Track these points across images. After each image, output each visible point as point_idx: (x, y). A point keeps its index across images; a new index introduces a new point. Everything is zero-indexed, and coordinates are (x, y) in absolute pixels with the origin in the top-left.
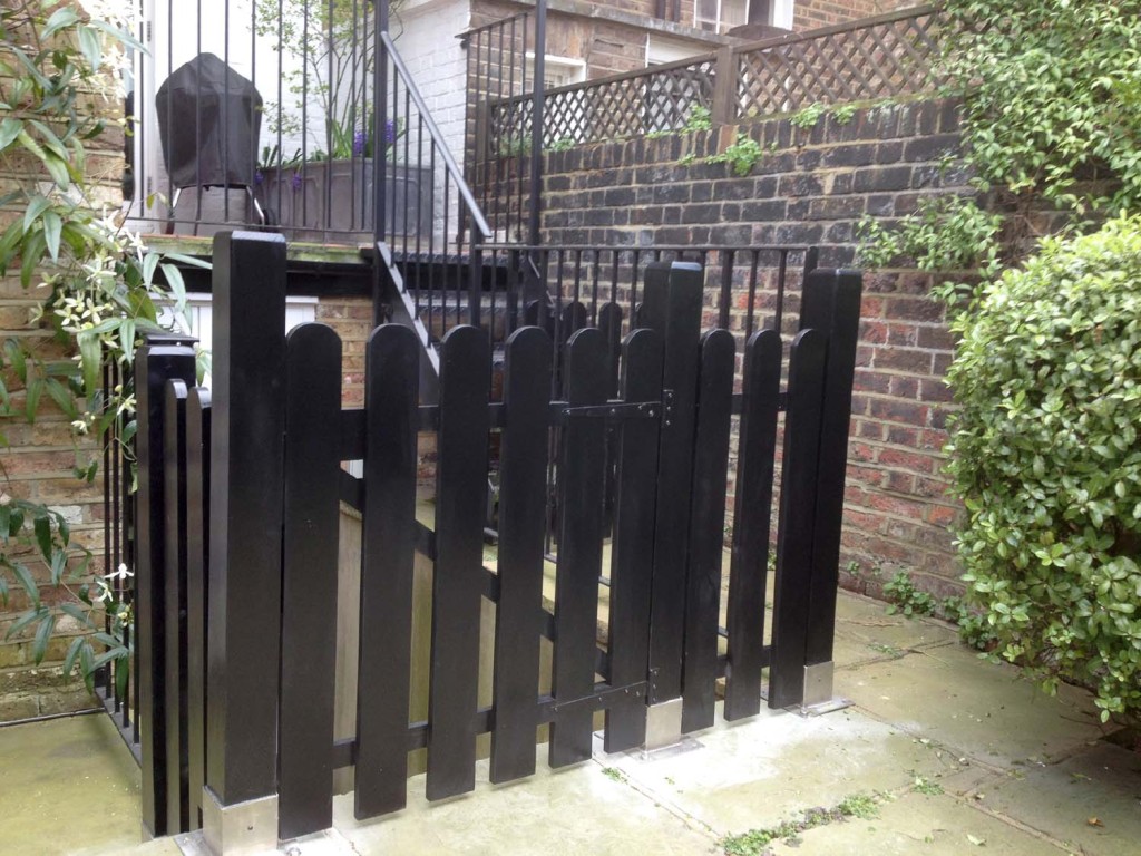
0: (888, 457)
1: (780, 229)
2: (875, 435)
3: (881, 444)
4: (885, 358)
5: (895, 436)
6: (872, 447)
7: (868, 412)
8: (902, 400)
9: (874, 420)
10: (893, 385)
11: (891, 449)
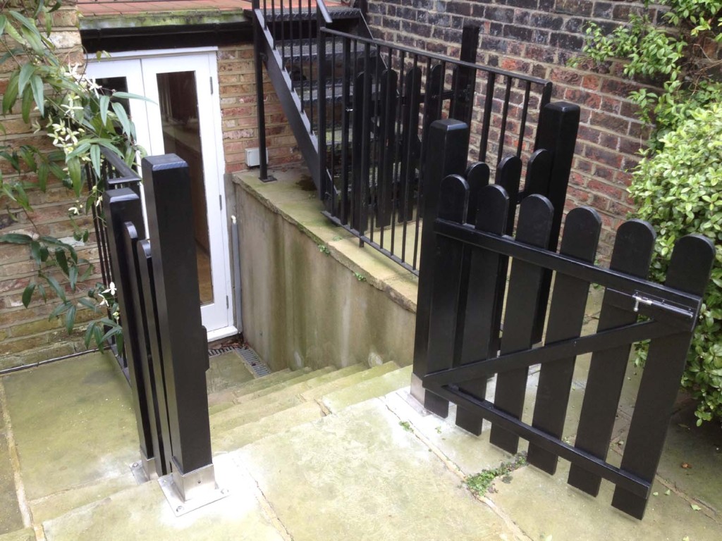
0: (593, 185)
1: (533, 16)
2: (586, 170)
3: (589, 176)
4: (598, 119)
5: (599, 172)
6: (584, 177)
7: (583, 153)
8: (606, 149)
9: (587, 159)
10: (601, 138)
11: (596, 180)
